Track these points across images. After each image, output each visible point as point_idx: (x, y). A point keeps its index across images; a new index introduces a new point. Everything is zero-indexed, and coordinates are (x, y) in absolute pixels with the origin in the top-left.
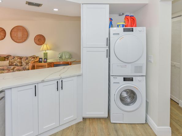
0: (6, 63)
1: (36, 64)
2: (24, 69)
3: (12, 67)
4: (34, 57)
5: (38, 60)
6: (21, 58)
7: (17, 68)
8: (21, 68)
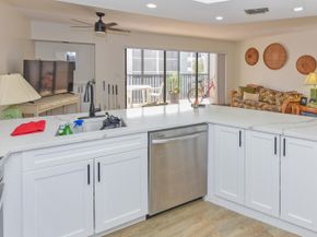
0: (255, 97)
1: (294, 107)
2: (275, 110)
3: (261, 104)
4: (293, 94)
5: (299, 99)
6: (274, 93)
7: (266, 106)
8: (271, 107)
